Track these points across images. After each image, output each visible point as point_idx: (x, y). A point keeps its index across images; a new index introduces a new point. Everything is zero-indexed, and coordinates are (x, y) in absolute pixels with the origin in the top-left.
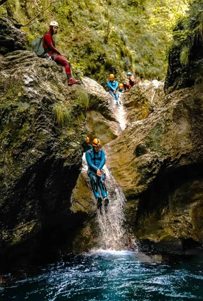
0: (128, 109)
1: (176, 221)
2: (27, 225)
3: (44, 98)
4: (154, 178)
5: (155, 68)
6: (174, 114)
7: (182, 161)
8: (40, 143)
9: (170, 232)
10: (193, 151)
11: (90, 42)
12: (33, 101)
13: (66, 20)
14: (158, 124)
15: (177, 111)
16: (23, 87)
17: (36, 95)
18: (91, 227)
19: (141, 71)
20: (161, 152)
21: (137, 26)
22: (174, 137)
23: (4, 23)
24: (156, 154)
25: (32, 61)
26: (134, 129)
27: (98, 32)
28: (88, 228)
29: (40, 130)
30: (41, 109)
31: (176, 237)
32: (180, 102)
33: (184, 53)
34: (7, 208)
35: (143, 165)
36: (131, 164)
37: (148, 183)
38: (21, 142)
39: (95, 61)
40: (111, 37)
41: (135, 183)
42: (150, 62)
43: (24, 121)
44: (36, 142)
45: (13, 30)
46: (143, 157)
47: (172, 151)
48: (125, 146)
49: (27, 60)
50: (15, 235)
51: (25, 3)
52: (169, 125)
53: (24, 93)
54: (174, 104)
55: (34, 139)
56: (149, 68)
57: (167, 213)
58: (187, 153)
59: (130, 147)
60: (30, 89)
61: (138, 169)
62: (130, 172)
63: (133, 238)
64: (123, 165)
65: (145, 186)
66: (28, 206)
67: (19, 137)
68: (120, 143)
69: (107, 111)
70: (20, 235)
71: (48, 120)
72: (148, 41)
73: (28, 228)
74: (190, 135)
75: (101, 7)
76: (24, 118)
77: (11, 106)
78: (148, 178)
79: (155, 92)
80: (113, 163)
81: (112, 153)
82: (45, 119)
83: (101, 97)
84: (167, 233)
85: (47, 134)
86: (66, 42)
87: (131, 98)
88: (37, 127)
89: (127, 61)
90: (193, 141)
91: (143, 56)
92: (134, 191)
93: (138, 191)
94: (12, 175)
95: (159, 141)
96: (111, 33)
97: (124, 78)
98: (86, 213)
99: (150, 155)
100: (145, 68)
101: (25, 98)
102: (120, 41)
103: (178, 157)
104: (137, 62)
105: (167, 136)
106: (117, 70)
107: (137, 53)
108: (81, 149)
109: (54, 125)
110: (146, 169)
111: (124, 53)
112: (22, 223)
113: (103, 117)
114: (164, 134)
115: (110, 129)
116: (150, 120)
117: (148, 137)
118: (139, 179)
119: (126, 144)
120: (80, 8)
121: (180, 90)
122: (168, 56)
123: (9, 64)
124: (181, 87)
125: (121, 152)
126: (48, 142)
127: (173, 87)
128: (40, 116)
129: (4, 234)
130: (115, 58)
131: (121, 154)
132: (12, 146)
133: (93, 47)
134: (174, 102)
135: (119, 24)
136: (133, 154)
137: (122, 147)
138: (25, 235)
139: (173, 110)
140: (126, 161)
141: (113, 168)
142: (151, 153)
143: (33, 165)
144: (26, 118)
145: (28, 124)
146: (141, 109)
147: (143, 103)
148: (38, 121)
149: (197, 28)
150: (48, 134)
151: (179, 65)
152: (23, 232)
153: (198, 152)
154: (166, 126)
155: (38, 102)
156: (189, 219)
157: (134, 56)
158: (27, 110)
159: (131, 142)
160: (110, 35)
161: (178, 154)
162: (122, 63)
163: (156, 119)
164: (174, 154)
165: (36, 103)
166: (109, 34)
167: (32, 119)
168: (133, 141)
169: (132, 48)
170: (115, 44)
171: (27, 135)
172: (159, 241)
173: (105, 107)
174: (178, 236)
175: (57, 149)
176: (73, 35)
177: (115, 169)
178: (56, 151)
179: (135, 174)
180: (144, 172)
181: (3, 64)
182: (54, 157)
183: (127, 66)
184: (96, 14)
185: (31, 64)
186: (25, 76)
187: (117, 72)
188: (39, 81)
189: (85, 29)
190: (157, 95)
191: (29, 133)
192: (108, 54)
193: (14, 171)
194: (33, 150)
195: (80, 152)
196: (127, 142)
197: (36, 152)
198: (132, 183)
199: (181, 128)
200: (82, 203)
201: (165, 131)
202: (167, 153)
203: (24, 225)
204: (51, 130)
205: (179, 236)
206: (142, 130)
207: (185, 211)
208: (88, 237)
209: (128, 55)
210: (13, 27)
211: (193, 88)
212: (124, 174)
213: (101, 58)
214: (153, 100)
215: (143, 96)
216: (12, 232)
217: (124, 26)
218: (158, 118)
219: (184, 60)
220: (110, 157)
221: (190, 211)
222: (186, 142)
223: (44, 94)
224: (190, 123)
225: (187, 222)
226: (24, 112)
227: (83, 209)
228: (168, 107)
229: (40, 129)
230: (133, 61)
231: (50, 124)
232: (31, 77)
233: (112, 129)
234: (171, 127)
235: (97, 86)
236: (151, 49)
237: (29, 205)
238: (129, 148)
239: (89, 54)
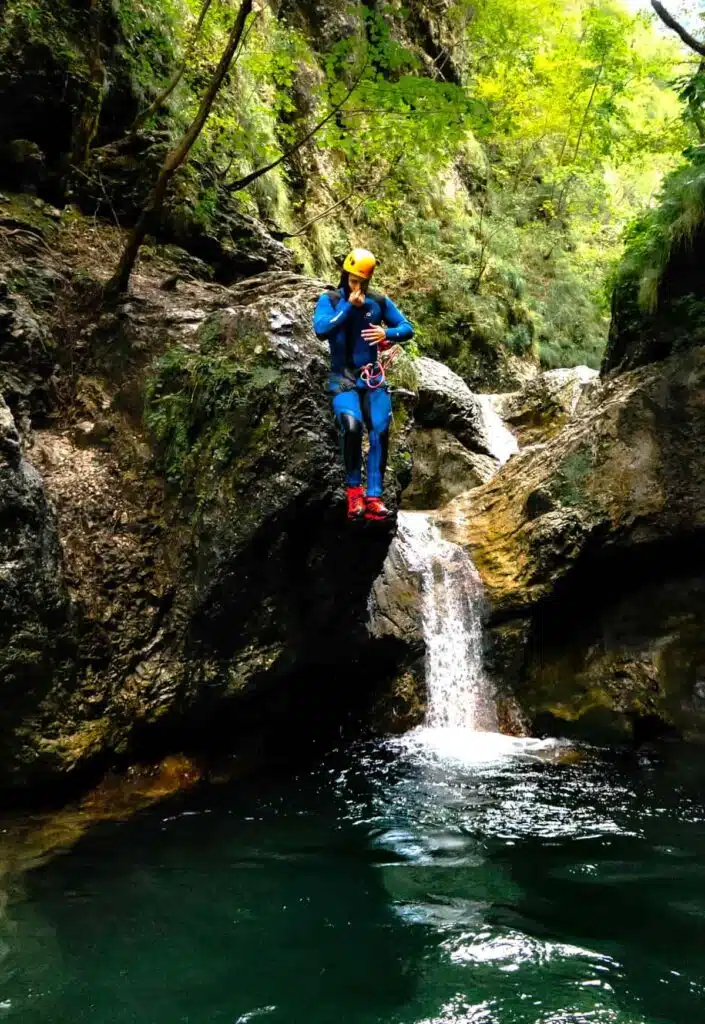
0: (517, 428)
1: (621, 675)
2: (261, 653)
3: (314, 361)
4: (568, 568)
5: (586, 354)
6: (620, 424)
7: (638, 533)
8: (300, 462)
9: (603, 697)
10: (664, 509)
11: (439, 288)
12: (287, 366)
13: (390, 241)
14: (581, 445)
15: (627, 415)
16: (266, 334)
17: (296, 353)
18: (414, 676)
19: (553, 358)
20: (586, 508)
21: (547, 262)
22: (618, 476)
23: (247, 225)
24: (574, 513)
25: (294, 289)
26: (526, 460)
27: (459, 268)
28: (408, 678)
29: (301, 433)
30: (305, 386)
31: (619, 709)
32: (634, 394)
33: (647, 283)
34: (216, 606)
35: (542, 536)
36: (514, 535)
37: (554, 580)
38: (254, 456)
39: (450, 331)
40: (488, 280)
41: (522, 580)
42: (575, 340)
43: (264, 409)
44: (291, 458)
45: (266, 241)
46: (544, 519)
47: (614, 507)
48: (504, 497)
49: (285, 286)
50: (234, 673)
51: (304, 203)
52: (608, 447)
53: (269, 347)
54: (623, 399)
55: (285, 452)
56: (571, 353)
57: (597, 657)
58: (650, 513)
59: (515, 499)
60: (283, 340)
61: (531, 546)
62: (512, 554)
63: (514, 708)
64: (496, 539)
65: (546, 587)
66: (266, 608)
67: (252, 445)
68: (494, 491)
69: (469, 430)
70: (244, 674)
71: (322, 412)
72: (572, 295)
73: (265, 661)
74: (658, 470)
75: (468, 218)
76: (264, 401)
77: (238, 374)
78: (554, 569)
79: (581, 391)
80: (473, 534)
81: (473, 513)
82: (313, 408)
83: (456, 399)
84: (595, 701)
85: (316, 442)
86: (387, 287)
87: (525, 406)
88: (293, 425)
89: (523, 334)
90: (665, 487)
91: (559, 326)
92: (520, 598)
93: (529, 597)
94: (231, 531)
95: (583, 483)
96: (487, 271)
97: (515, 370)
98: (404, 641)
99: (561, 514)
100: (564, 353)
101: (269, 359)
102: (506, 291)
103: (628, 522)
104: (543, 339)
105: (603, 474)
106: (498, 351)
107: (546, 320)
108: (395, 484)
109: (333, 424)
110: (551, 546)
111: (516, 316)
112: (252, 647)
113: (459, 443)
114: (595, 467)
115: (475, 472)
116: (563, 438)
117: (558, 474)
118: (533, 569)
119: (507, 493)
120: (420, 215)
121: (636, 370)
122: (611, 296)
123: (245, 295)
124: (638, 364)
125: (493, 511)
126: (317, 461)
127: (619, 367)
128: (301, 401)
129: (209, 670)
130: (495, 324)
131: (493, 515)
132: (235, 465)
133: (447, 299)
134: (620, 396)
135: (508, 256)
136: (521, 513)
137: (496, 499)
138: (258, 675)
139: (617, 414)
140: (504, 531)
141: (475, 546)
142: (564, 509)
143: (280, 510)
144: (270, 401)
145: (273, 417)
146: (547, 429)
147: (553, 415)
148: (295, 412)
149: (679, 220)
150: (319, 442)
151: (636, 314)
152: (251, 666)
153: (677, 511)
154: (601, 449)
155: (298, 368)
156: (653, 670)
157: (538, 324)
158: (273, 384)
159: (517, 488)
160: (486, 276)
161: (628, 514)
162: (510, 337)
163: (577, 434)
164: (619, 515)
165: (294, 371)
166: (484, 274)
167: (284, 406)
168: (522, 485)
169: (533, 308)
170: (497, 296)
171: (270, 440)
172: (577, 717)
173: (465, 420)
174: (622, 707)
175: (338, 479)
176: (403, 273)
177: (477, 547)
178: (335, 483)
179: (524, 560)
180: (545, 553)
181: (232, 295)
182: (331, 495)
183: (521, 344)
184: (457, 229)
185: (293, 295)
186: (274, 311)
187: (499, 356)
188: (306, 327)
189: (431, 261)
190: (585, 398)
191: (274, 438)
192: (479, 316)
193: (235, 523)
194: (282, 477)
195: (392, 491)
196: (509, 489)
197: (288, 481)
198: (516, 580)
199: (637, 455)
200: (396, 618)
201: (598, 461)
202: (602, 512)
203: (256, 652)
204: (325, 435)
205: (626, 707)
206: (545, 459)
207: (643, 654)
208: (406, 699)
209: (524, 320)
210: (268, 236)
211: (666, 363)
212: (499, 560)
213: (463, 324)
214: (577, 408)
215: (553, 399)
216: (228, 665)
217: (518, 260)
218: (582, 431)
219: (649, 299)
220: (468, 523)
221: (655, 655)
222: (647, 487)
223: (315, 353)
224: (660, 444)
225: (645, 677)
226: (266, 388)
227: (397, 633)
228: (608, 407)
229: (301, 429)
230: (536, 336)
231: (324, 420)
232: (287, 316)
233: (479, 471)
234: (613, 452)
235: (448, 377)
236: (579, 312)
237: (269, 605)
238: (511, 502)
239: (437, 315)
